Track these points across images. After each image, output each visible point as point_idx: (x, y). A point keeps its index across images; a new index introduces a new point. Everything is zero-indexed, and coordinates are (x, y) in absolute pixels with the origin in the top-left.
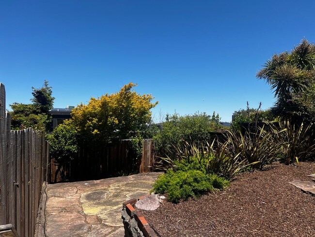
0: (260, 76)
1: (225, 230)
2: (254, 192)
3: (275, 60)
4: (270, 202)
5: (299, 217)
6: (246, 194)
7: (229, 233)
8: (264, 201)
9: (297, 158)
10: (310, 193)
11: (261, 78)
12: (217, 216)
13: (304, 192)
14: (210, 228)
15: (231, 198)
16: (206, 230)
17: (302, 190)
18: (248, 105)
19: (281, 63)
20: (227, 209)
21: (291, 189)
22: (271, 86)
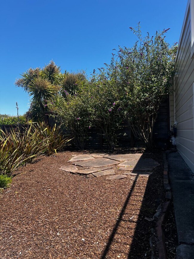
0: (18, 84)
1: (26, 228)
2: (38, 182)
3: (31, 73)
4: (55, 187)
5: (83, 194)
6: (32, 186)
7: (32, 230)
8: (49, 189)
9: (55, 150)
10: (78, 173)
11: (19, 86)
12: (12, 217)
13: (73, 173)
14: (9, 234)
15: (18, 194)
16: (4, 238)
17: (71, 172)
18: (17, 105)
19: (36, 76)
20: (19, 206)
21: (63, 173)
22: (30, 93)
